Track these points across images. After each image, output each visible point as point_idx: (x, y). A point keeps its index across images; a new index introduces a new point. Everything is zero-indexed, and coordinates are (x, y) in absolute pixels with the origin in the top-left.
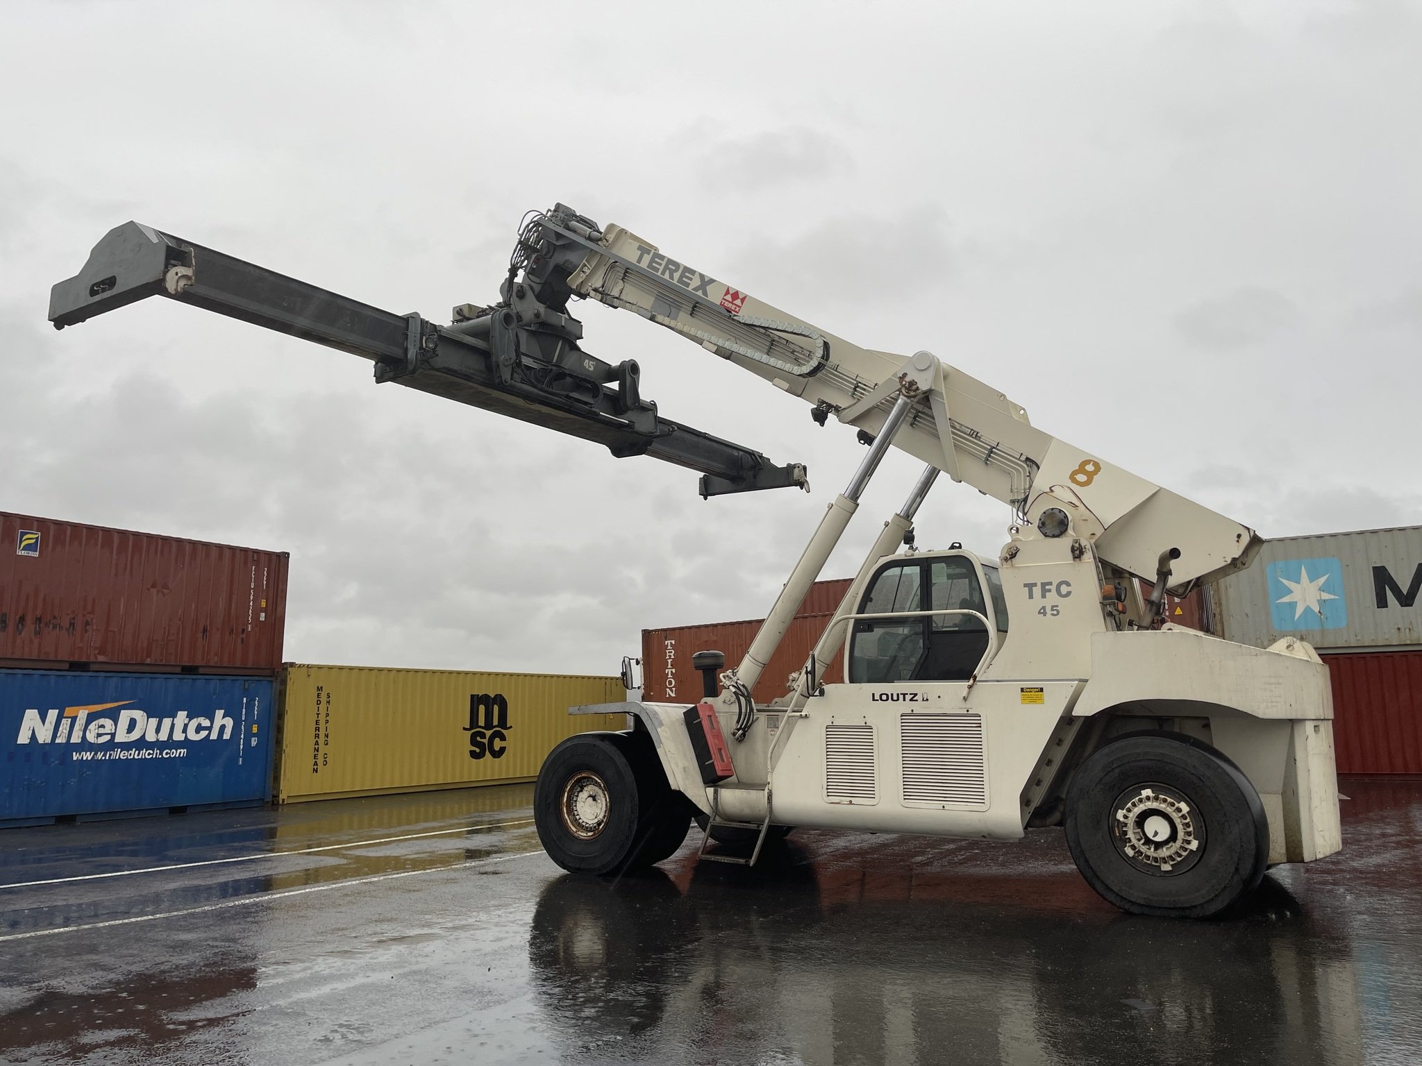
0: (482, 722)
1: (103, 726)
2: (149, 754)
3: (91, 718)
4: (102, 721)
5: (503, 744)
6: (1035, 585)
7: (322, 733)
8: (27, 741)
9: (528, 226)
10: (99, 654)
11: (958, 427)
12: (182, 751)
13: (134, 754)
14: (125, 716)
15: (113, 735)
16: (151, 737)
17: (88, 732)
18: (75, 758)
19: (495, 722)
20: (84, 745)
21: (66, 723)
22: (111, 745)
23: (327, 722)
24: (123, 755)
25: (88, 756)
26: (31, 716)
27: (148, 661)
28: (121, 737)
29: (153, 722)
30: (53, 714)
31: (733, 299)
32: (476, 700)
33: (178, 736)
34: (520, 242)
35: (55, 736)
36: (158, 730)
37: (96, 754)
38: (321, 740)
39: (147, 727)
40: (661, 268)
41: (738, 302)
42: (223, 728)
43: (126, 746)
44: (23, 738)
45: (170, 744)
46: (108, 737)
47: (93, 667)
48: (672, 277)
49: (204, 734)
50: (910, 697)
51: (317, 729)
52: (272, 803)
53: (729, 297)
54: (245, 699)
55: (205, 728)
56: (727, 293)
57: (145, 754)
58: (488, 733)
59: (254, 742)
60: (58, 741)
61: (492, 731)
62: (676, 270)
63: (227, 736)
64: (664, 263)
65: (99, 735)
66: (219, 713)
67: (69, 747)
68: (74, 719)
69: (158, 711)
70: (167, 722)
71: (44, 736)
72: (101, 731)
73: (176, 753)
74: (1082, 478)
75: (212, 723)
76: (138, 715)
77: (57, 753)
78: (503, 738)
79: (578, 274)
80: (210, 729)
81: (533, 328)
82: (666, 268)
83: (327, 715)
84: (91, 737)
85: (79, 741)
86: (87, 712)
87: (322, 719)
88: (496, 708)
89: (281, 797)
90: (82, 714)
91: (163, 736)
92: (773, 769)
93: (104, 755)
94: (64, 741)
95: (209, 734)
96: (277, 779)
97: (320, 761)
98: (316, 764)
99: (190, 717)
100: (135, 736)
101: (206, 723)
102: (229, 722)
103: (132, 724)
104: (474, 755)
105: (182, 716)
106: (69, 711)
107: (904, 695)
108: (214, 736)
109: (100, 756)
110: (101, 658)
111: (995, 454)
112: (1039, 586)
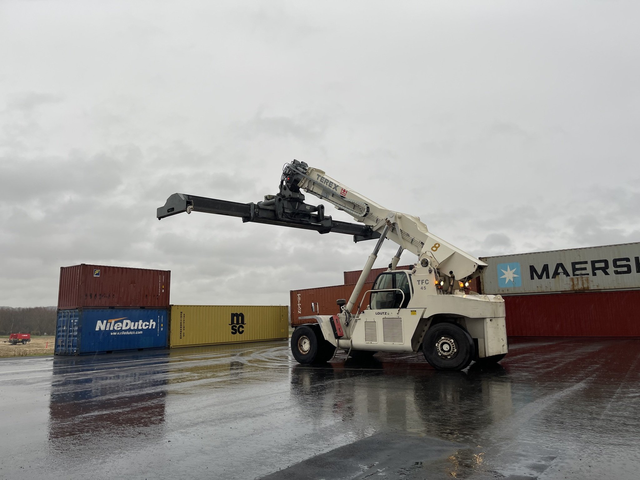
0: (235, 322)
1: (119, 325)
2: (132, 333)
3: (116, 323)
4: (119, 323)
5: (243, 329)
6: (420, 281)
7: (182, 327)
8: (98, 330)
9: (286, 168)
10: (117, 304)
11: (404, 233)
12: (141, 332)
13: (128, 333)
14: (125, 322)
15: (122, 327)
16: (132, 328)
17: (115, 327)
18: (111, 334)
19: (240, 322)
20: (114, 331)
21: (109, 324)
22: (121, 330)
23: (184, 323)
24: (125, 333)
25: (115, 334)
26: (99, 322)
27: (131, 305)
28: (124, 328)
29: (133, 323)
30: (105, 322)
31: (344, 192)
32: (233, 315)
33: (140, 328)
34: (283, 173)
35: (106, 328)
36: (134, 326)
37: (117, 333)
38: (182, 329)
39: (131, 325)
40: (324, 181)
41: (345, 193)
42: (153, 325)
43: (125, 331)
44: (97, 329)
45: (138, 330)
46: (120, 328)
47: (115, 308)
48: (327, 185)
49: (147, 327)
50: (384, 313)
51: (181, 325)
52: (169, 348)
53: (343, 191)
54: (159, 316)
55: (147, 325)
56: (342, 190)
57: (131, 333)
58: (238, 326)
59: (162, 329)
60: (107, 329)
61: (239, 325)
62: (328, 182)
63: (154, 327)
64: (324, 180)
65: (118, 328)
66: (151, 321)
67: (110, 331)
68: (111, 323)
69: (134, 320)
70: (137, 323)
71: (103, 328)
72: (118, 326)
73: (139, 333)
74: (434, 249)
75: (149, 324)
76: (128, 321)
77: (107, 333)
78: (243, 327)
79: (301, 183)
80: (149, 325)
81: (289, 200)
82: (325, 181)
83: (184, 321)
84: (116, 328)
85: (112, 329)
86: (114, 321)
87: (182, 322)
88: (240, 317)
89: (171, 346)
90: (113, 321)
91: (136, 328)
92: (352, 334)
93: (120, 333)
94: (108, 329)
95: (149, 327)
96: (169, 340)
97: (182, 335)
98: (181, 336)
99: (143, 322)
100: (128, 328)
101: (148, 324)
102: (154, 323)
103: (127, 324)
104: (233, 333)
105: (141, 321)
106: (109, 321)
107: (383, 313)
108: (150, 328)
109: (118, 333)
110: (118, 305)
111: (414, 241)
112: (421, 281)
